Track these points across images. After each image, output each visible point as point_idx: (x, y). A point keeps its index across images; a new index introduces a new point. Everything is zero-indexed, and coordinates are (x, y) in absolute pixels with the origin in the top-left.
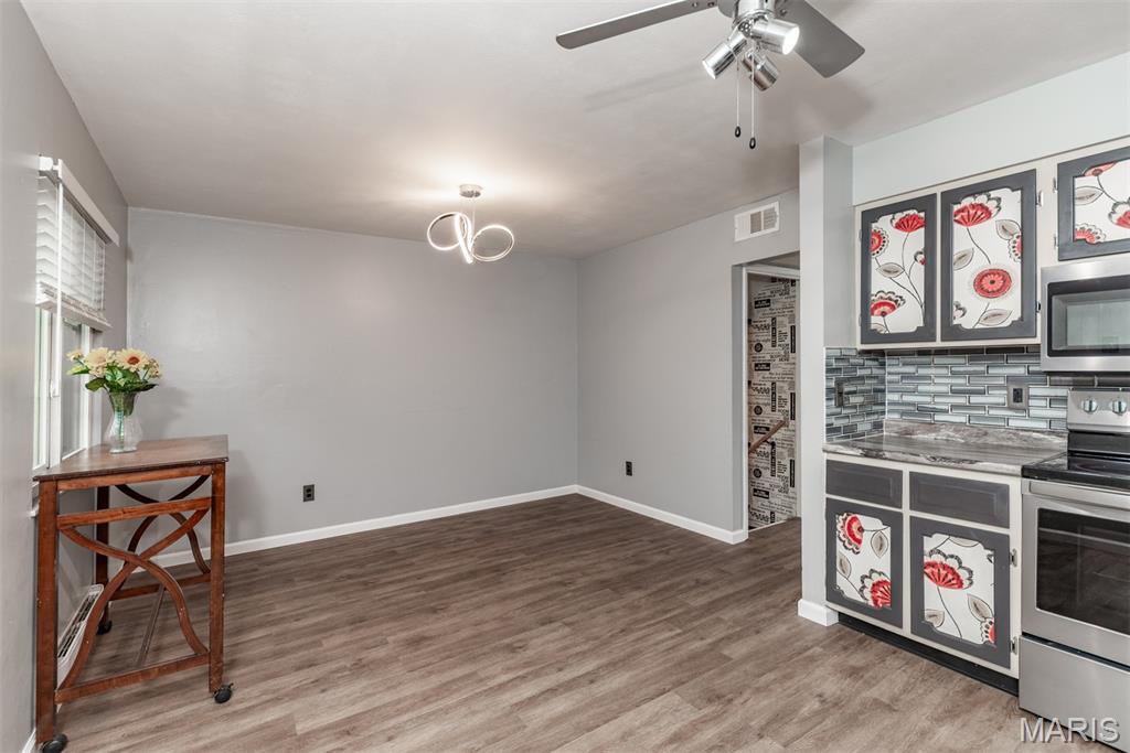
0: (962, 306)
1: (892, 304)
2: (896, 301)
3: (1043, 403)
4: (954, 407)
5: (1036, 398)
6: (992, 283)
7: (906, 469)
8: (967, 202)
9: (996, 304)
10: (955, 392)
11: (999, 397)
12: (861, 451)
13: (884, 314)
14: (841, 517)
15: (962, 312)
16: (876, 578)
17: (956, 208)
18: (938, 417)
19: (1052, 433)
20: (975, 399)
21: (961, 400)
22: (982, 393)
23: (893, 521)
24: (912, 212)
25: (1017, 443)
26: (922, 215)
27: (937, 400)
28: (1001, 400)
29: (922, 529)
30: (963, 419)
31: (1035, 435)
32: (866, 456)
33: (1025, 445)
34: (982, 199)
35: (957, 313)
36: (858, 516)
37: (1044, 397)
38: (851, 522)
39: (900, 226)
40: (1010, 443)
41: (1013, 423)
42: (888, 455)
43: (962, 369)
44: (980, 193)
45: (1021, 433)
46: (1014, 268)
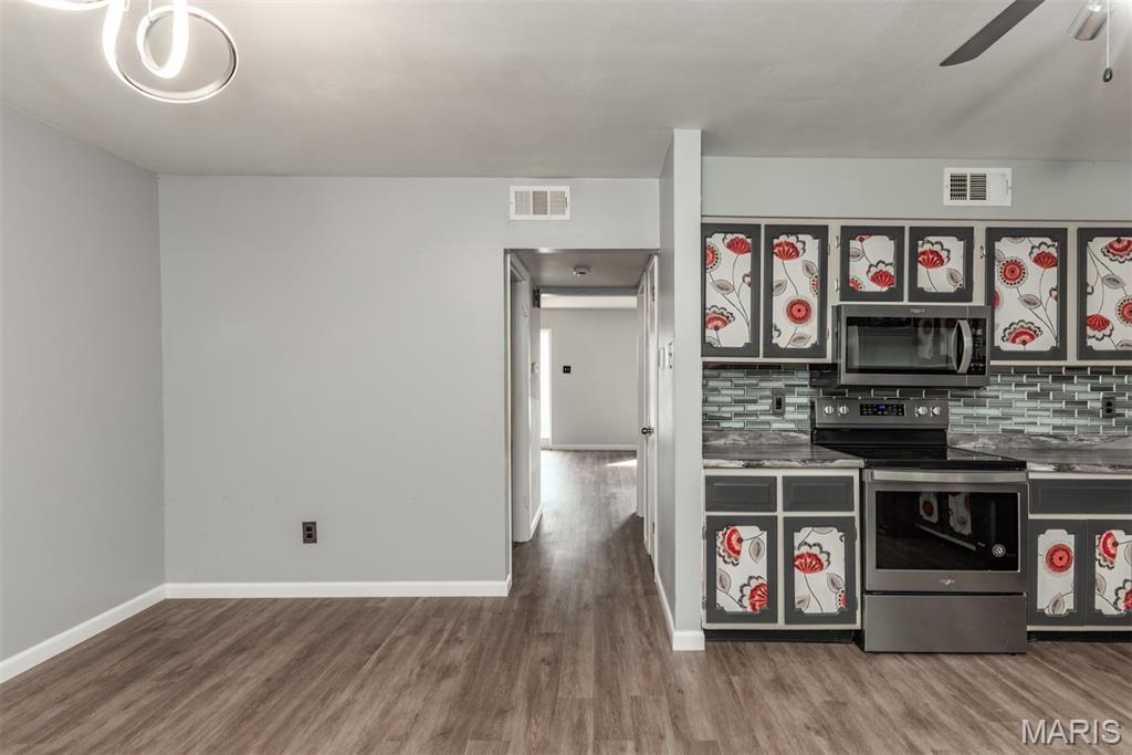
0: (779, 327)
1: (725, 319)
2: (728, 317)
3: (793, 409)
4: (737, 415)
5: (790, 405)
6: (798, 311)
7: (780, 474)
8: (783, 238)
9: (803, 329)
10: (738, 402)
11: (765, 405)
12: (742, 463)
13: (717, 328)
14: (720, 533)
15: (777, 333)
16: (754, 583)
17: (776, 241)
18: (724, 424)
19: (800, 432)
20: (751, 408)
21: (740, 409)
22: (755, 402)
23: (768, 525)
24: (741, 236)
25: (780, 442)
26: (749, 241)
27: (723, 409)
28: (768, 408)
29: (793, 526)
30: (741, 425)
31: (792, 434)
32: (747, 467)
33: (785, 442)
34: (792, 239)
35: (775, 334)
36: (737, 527)
37: (793, 405)
38: (730, 535)
39: (731, 246)
40: (776, 442)
41: (775, 426)
42: (767, 463)
43: (741, 382)
44: (792, 234)
45: (784, 433)
46: (814, 302)
